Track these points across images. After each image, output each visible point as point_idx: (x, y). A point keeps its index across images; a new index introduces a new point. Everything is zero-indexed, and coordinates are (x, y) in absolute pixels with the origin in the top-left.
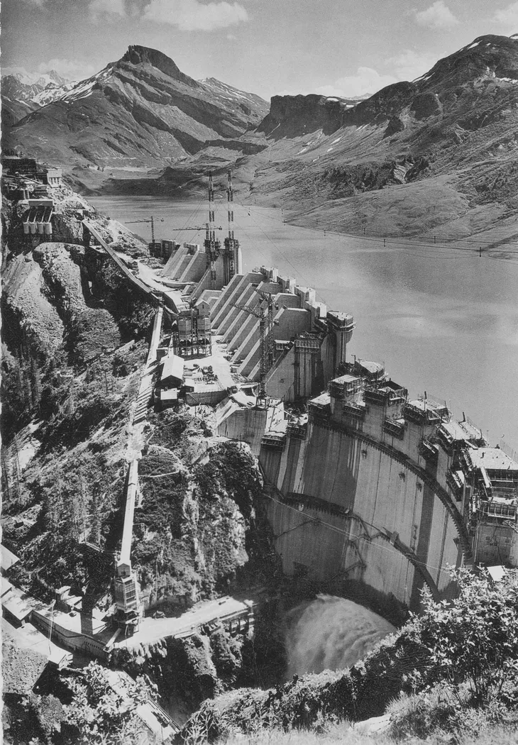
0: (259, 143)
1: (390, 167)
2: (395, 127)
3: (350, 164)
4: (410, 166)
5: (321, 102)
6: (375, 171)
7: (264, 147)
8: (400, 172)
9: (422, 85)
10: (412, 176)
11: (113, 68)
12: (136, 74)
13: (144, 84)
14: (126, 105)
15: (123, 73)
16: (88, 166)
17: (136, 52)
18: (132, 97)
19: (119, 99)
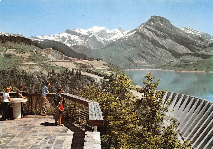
0: (208, 54)
7: (211, 56)
11: (144, 25)
12: (153, 27)
13: (157, 31)
14: (148, 39)
15: (148, 27)
16: (131, 64)
17: (154, 18)
18: (151, 37)
19: (146, 37)
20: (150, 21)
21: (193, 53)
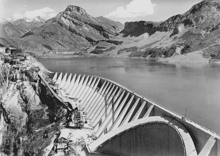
0: (120, 41)
1: (173, 48)
2: (176, 32)
3: (157, 47)
4: (182, 47)
5: (145, 24)
6: (167, 50)
7: (122, 42)
8: (178, 50)
9: (186, 15)
10: (184, 52)
11: (61, 14)
12: (70, 16)
13: (73, 19)
14: (66, 27)
15: (65, 15)
16: (49, 52)
17: (70, 8)
18: (69, 25)
19: (63, 26)
20: (67, 10)
21: (107, 39)
